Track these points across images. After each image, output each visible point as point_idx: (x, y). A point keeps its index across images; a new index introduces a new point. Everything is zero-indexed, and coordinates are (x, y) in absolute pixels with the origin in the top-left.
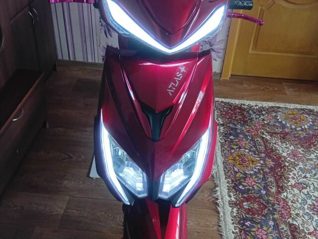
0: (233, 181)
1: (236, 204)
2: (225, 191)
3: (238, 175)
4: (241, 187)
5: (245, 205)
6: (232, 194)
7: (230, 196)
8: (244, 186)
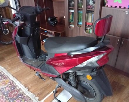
0: (24, 96)
1: (19, 90)
2: (24, 91)
3: (24, 100)
4: (20, 97)
5: (16, 92)
6: (22, 92)
7: (22, 91)
8: (20, 98)
